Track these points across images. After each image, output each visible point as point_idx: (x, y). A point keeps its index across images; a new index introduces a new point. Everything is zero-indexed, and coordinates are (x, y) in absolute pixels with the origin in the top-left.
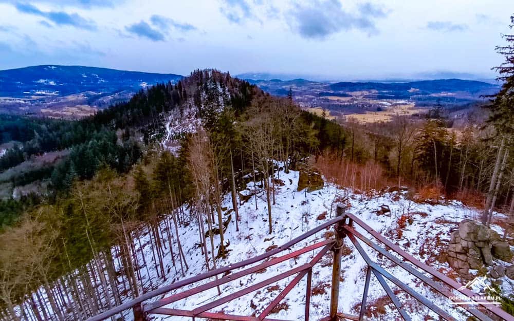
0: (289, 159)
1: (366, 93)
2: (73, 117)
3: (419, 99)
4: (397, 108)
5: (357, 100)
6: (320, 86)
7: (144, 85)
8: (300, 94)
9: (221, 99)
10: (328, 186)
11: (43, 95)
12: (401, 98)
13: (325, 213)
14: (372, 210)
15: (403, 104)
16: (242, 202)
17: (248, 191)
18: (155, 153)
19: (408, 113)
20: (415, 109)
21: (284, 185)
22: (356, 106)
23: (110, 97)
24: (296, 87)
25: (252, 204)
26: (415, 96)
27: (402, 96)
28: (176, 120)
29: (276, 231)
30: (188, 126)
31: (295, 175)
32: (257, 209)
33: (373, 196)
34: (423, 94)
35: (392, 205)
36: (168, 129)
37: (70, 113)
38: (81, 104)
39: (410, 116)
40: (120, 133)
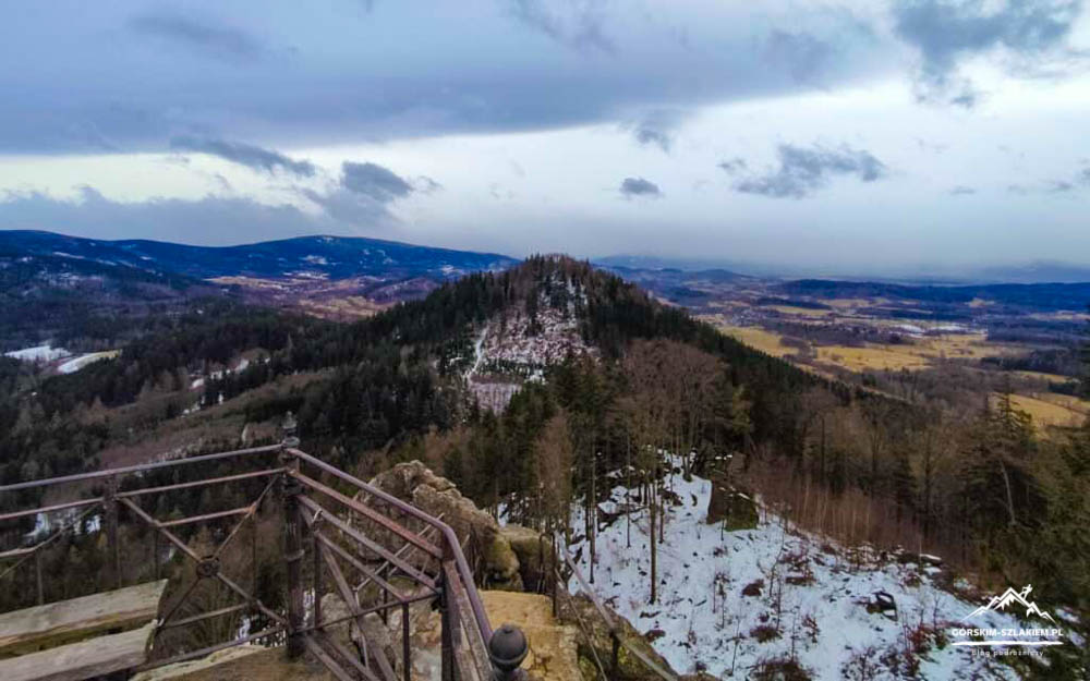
0: (694, 454)
1: (863, 303)
2: (340, 315)
3: (998, 324)
4: (940, 340)
5: (842, 317)
6: (760, 285)
7: (448, 269)
8: (719, 298)
9: (571, 306)
10: (767, 524)
11: (308, 278)
12: (951, 319)
13: (759, 584)
14: (858, 598)
15: (956, 332)
16: (602, 525)
17: (614, 505)
18: (454, 392)
19: (971, 353)
20: (988, 346)
21: (681, 504)
22: (841, 329)
23: (396, 287)
24: (710, 285)
25: (620, 533)
26: (986, 317)
27: (951, 313)
28: (492, 336)
29: (664, 599)
30: (510, 349)
31: (703, 488)
32: (629, 546)
33: (864, 563)
34: (1006, 313)
35: (902, 595)
36: (478, 351)
37: (335, 309)
38: (354, 295)
39: (975, 360)
40: (406, 351)
